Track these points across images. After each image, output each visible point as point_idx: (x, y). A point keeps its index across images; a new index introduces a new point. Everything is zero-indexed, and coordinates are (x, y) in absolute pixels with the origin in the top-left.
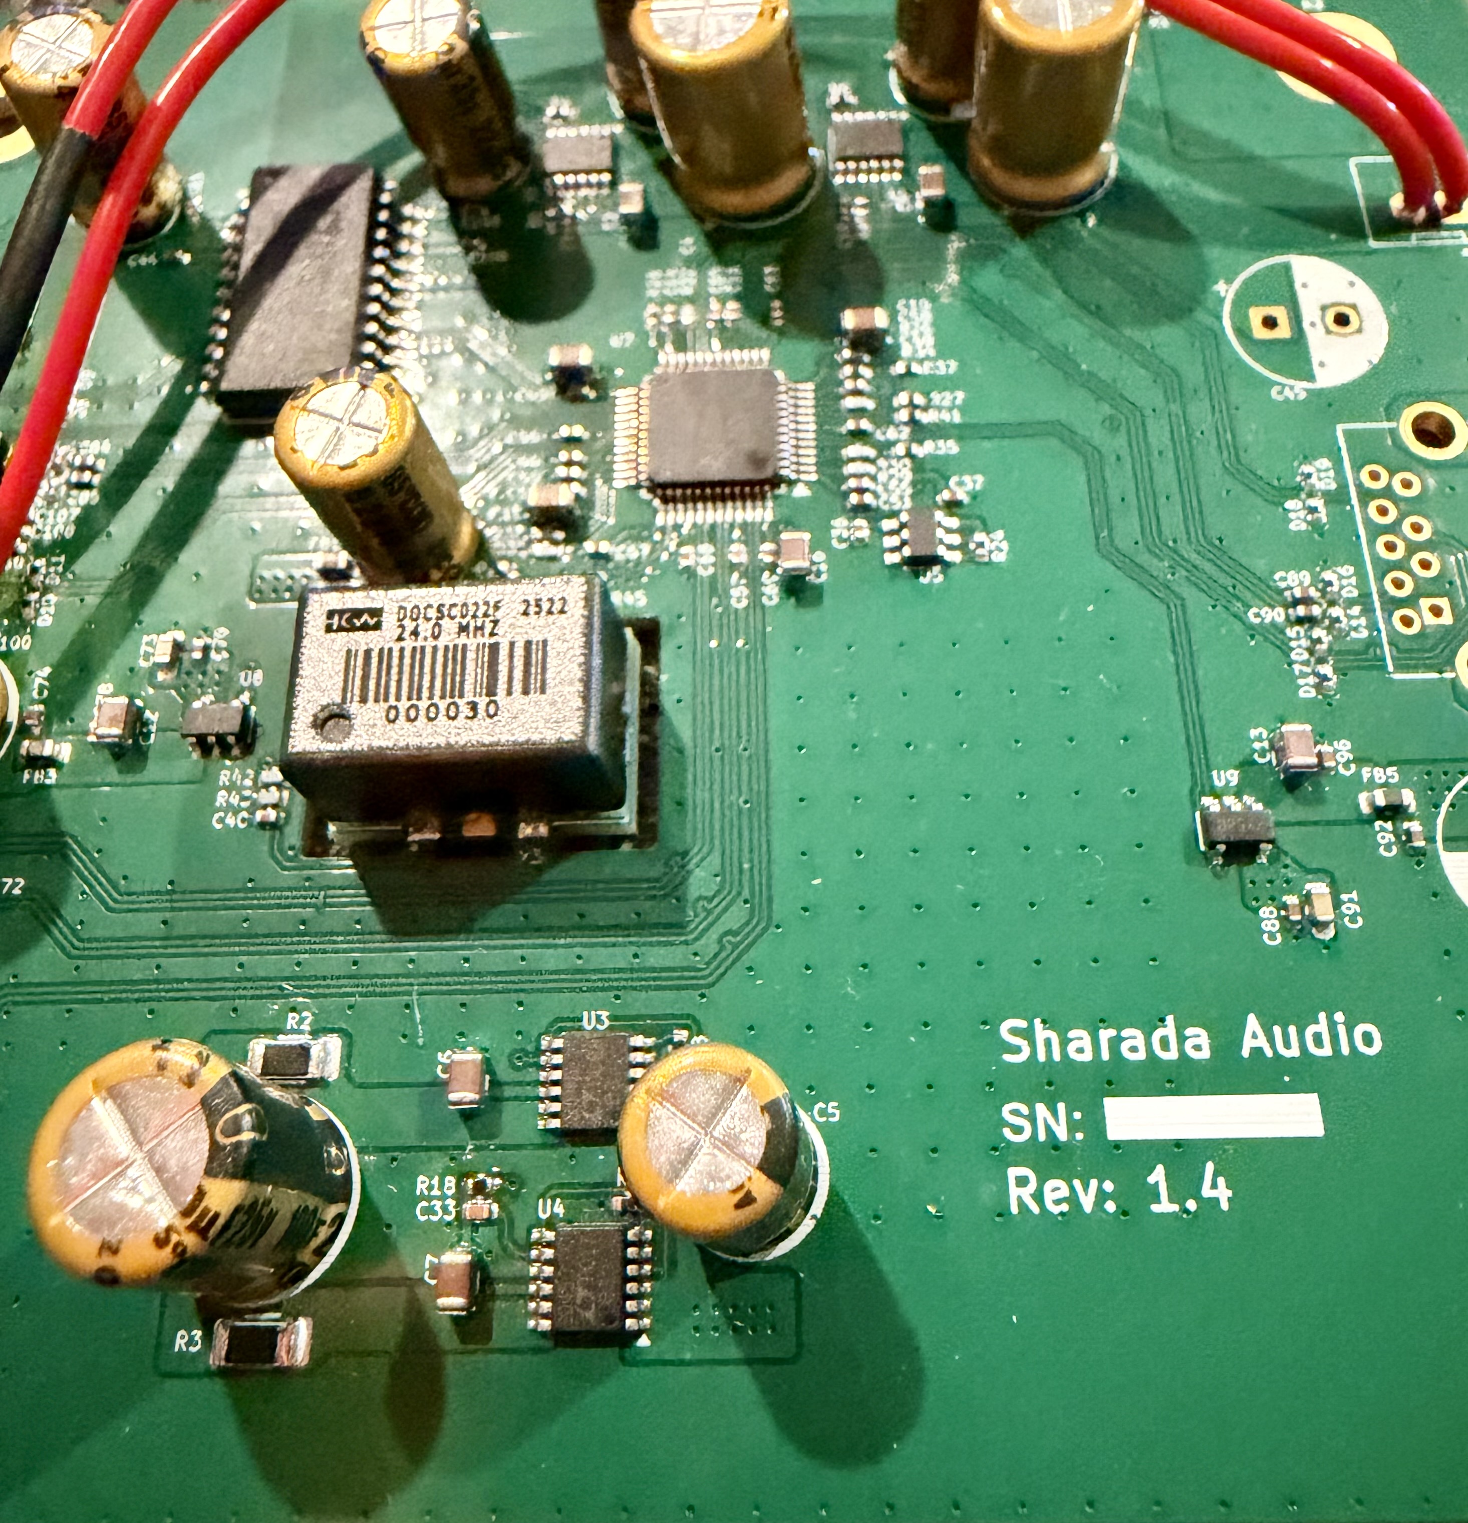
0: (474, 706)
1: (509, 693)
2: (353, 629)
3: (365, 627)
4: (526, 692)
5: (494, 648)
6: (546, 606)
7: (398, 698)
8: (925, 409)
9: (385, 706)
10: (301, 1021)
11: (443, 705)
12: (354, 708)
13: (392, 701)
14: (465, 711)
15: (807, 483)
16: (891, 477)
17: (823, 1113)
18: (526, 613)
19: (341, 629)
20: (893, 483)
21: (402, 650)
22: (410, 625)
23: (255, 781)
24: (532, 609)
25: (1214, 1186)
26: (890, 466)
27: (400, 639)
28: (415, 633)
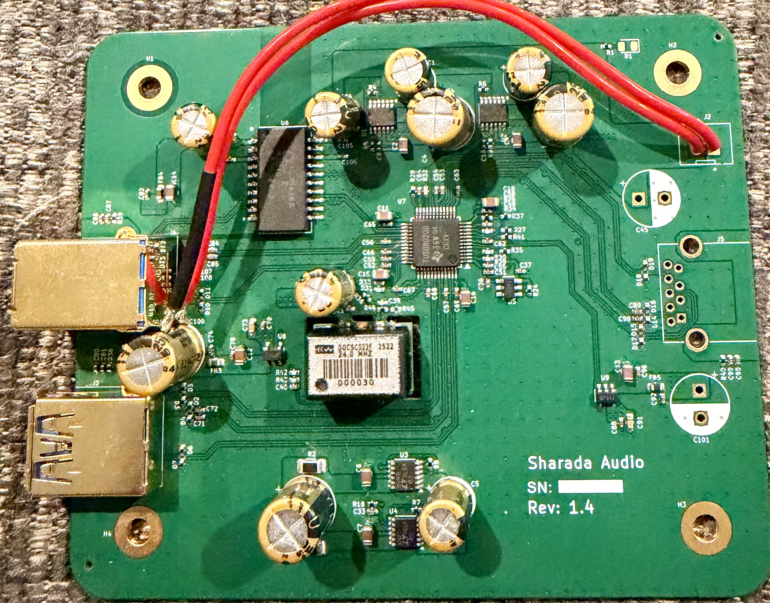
0: (366, 381)
1: (377, 377)
2: (324, 353)
3: (328, 352)
4: (382, 376)
5: (371, 361)
6: (386, 346)
7: (342, 377)
8: (512, 234)
9: (337, 380)
10: (313, 454)
11: (356, 380)
12: (328, 380)
13: (340, 378)
14: (363, 383)
15: (469, 263)
16: (499, 262)
17: (474, 484)
18: (380, 349)
19: (320, 352)
20: (500, 264)
21: (341, 360)
22: (343, 352)
23: (288, 373)
24: (382, 347)
25: (589, 506)
26: (499, 257)
27: (340, 356)
28: (345, 355)
